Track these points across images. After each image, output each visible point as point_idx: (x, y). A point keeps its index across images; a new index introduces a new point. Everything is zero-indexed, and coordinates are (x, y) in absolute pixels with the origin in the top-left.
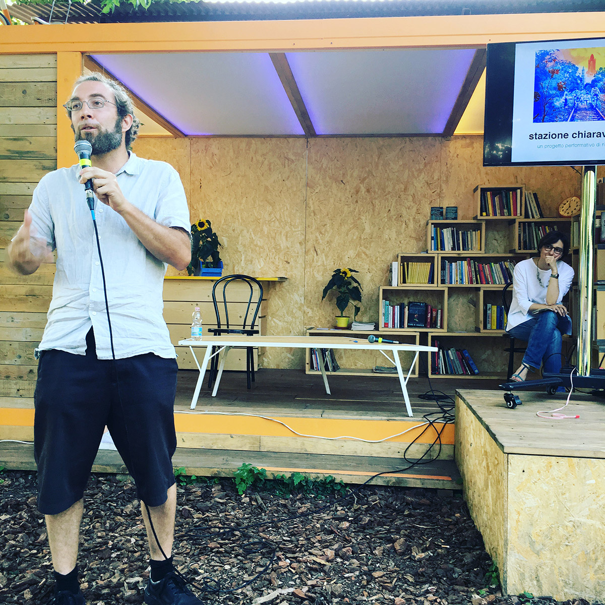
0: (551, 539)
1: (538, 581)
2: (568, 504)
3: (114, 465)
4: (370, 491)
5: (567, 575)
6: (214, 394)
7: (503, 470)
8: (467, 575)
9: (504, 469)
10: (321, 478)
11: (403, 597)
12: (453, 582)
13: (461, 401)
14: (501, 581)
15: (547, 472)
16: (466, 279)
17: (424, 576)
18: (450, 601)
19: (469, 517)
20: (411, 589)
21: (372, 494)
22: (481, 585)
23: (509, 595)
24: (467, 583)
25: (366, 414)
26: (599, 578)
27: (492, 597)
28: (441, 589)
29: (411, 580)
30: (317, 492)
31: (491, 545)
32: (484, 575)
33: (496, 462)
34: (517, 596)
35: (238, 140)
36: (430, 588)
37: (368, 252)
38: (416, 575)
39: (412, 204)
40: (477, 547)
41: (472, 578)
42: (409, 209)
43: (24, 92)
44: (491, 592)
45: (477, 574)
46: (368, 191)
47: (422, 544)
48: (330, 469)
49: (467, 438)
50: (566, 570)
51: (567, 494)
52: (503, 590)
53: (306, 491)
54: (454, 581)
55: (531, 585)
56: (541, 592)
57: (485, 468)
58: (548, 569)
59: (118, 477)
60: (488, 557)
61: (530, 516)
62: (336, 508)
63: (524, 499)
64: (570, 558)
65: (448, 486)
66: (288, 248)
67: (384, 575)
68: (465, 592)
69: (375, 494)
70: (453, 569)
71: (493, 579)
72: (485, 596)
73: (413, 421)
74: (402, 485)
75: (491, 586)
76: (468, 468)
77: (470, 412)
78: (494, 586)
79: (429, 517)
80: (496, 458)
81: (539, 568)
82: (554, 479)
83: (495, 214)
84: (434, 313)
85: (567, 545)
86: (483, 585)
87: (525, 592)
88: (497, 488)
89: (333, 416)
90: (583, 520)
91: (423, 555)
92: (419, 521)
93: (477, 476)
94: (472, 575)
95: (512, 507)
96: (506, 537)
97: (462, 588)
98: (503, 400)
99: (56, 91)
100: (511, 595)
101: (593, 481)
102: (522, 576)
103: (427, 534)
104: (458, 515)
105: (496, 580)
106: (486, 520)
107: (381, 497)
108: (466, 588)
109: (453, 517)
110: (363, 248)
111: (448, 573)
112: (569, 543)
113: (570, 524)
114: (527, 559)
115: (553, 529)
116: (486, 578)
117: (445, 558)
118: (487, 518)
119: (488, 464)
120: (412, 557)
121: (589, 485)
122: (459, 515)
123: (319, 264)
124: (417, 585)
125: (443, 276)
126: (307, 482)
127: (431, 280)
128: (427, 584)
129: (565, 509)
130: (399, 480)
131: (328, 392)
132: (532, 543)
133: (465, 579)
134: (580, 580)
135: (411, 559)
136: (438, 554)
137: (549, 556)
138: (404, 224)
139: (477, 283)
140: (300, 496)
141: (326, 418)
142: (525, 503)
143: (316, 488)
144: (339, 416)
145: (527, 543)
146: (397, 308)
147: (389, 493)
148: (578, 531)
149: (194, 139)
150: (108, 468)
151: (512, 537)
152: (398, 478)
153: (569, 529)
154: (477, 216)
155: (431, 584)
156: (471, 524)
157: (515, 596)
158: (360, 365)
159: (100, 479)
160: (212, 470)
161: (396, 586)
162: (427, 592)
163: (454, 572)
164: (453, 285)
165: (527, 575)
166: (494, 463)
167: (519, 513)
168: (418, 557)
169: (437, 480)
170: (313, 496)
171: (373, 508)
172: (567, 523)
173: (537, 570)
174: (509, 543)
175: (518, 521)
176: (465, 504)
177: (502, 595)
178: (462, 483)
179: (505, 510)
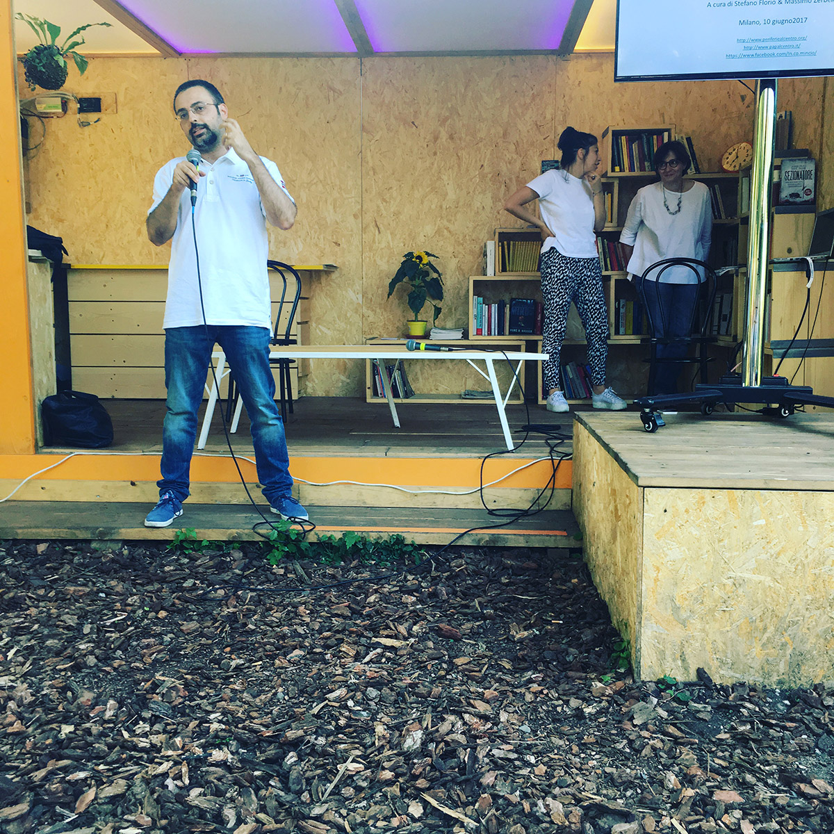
0: (702, 603)
1: (683, 661)
2: (728, 555)
3: (87, 528)
4: (454, 553)
5: (725, 652)
6: (233, 429)
7: (636, 510)
8: (587, 657)
9: (638, 508)
10: (385, 537)
11: (495, 690)
12: (565, 666)
13: (581, 427)
14: (633, 662)
15: (698, 510)
17: (526, 661)
18: (561, 692)
19: (591, 583)
20: (508, 678)
21: (456, 558)
22: (605, 669)
23: (643, 681)
24: (585, 667)
25: (449, 451)
26: (767, 654)
27: (620, 684)
28: (550, 677)
29: (508, 666)
30: (379, 558)
31: (620, 616)
32: (609, 656)
33: (628, 502)
34: (655, 682)
35: (258, 61)
36: (534, 676)
37: (452, 227)
38: (514, 660)
39: (515, 156)
40: (601, 621)
41: (593, 661)
42: (510, 163)
44: (619, 677)
45: (599, 655)
46: (451, 137)
47: (525, 620)
48: (397, 525)
49: (589, 477)
50: (721, 644)
51: (726, 541)
52: (635, 675)
53: (364, 556)
54: (568, 666)
55: (673, 666)
56: (687, 676)
57: (612, 513)
58: (697, 644)
59: (94, 545)
60: (616, 633)
61: (674, 572)
62: (405, 577)
63: (665, 549)
64: (728, 628)
65: (563, 543)
66: (337, 223)
67: (469, 663)
68: (582, 680)
69: (461, 557)
70: (567, 650)
71: (621, 662)
72: (610, 684)
73: (515, 458)
74: (500, 544)
75: (619, 671)
76: (589, 516)
77: (593, 439)
78: (622, 670)
79: (536, 584)
80: (627, 496)
81: (684, 642)
82: (707, 520)
83: (632, 169)
85: (724, 611)
86: (608, 669)
87: (665, 676)
88: (629, 537)
89: (402, 454)
90: (747, 575)
91: (526, 633)
92: (521, 590)
93: (601, 527)
94: (593, 656)
95: (648, 562)
96: (640, 603)
97: (579, 674)
98: (639, 423)
100: (645, 680)
101: (762, 522)
102: (662, 655)
103: (532, 607)
104: (574, 581)
105: (626, 662)
106: (613, 583)
107: (469, 561)
108: (584, 674)
109: (569, 584)
110: (445, 222)
111: (559, 655)
112: (727, 607)
113: (729, 582)
114: (668, 630)
115: (705, 589)
116: (611, 660)
117: (556, 637)
118: (615, 580)
119: (616, 507)
120: (510, 637)
121: (757, 526)
122: (576, 580)
123: (383, 245)
124: (516, 673)
126: (364, 544)
128: (530, 670)
129: (723, 561)
130: (495, 538)
131: (397, 423)
132: (676, 609)
133: (582, 663)
134: (741, 657)
135: (509, 640)
136: (547, 631)
137: (699, 626)
138: (503, 186)
139: (607, 270)
140: (355, 563)
141: (393, 457)
142: (666, 555)
143: (378, 553)
144: (410, 454)
145: (669, 610)
146: (494, 307)
147: (480, 555)
148: (740, 591)
149: (193, 60)
150: (77, 532)
151: (648, 602)
152: (493, 535)
153: (728, 588)
154: (607, 172)
155: (536, 670)
156: (592, 592)
157: (651, 682)
158: (442, 389)
159: (67, 548)
160: (230, 531)
161: (487, 675)
162: (530, 681)
163: (568, 654)
165: (668, 653)
166: (624, 504)
167: (658, 569)
168: (518, 636)
169: (547, 536)
170: (373, 562)
171: (457, 575)
172: (725, 581)
173: (682, 646)
174: (644, 611)
175: (656, 580)
176: (586, 566)
177: (634, 682)
178: (582, 539)
179: (639, 565)
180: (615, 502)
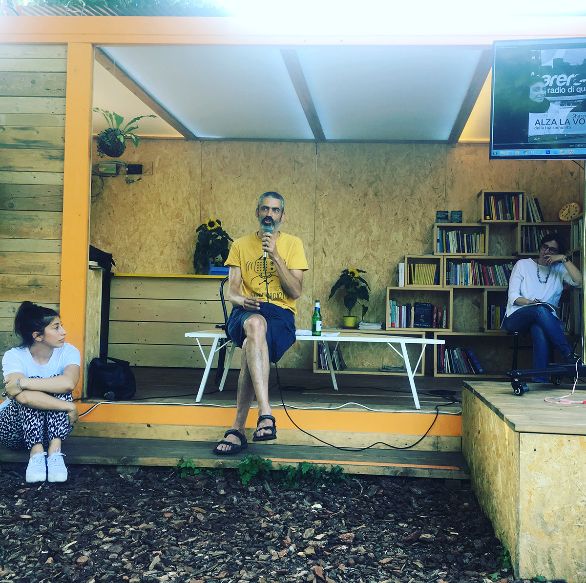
0: (563, 520)
1: (551, 563)
2: (581, 484)
3: (115, 457)
5: (580, 557)
6: (221, 389)
7: (514, 450)
8: (479, 560)
9: (516, 448)
10: (329, 469)
12: (463, 567)
14: (513, 564)
15: (559, 450)
16: (470, 281)
17: (433, 562)
19: (478, 505)
20: (421, 574)
22: (492, 569)
23: (521, 579)
24: (478, 568)
27: (504, 580)
28: (452, 575)
29: (420, 565)
31: (502, 530)
32: (495, 559)
33: (507, 443)
34: (530, 580)
35: (250, 143)
36: (440, 573)
37: (375, 254)
38: (425, 561)
39: (419, 208)
40: (487, 534)
41: (483, 563)
42: (415, 212)
43: (33, 82)
44: (503, 576)
45: (487, 558)
46: (376, 195)
48: (337, 460)
49: (475, 427)
50: (578, 551)
51: (579, 474)
52: (515, 574)
54: (465, 566)
55: (543, 568)
56: (554, 575)
57: (494, 453)
58: (561, 551)
59: (119, 469)
60: (499, 542)
61: (542, 496)
63: (535, 478)
64: (582, 540)
65: (456, 476)
67: (391, 562)
68: (476, 577)
70: (463, 554)
71: (504, 564)
72: (497, 580)
73: (421, 413)
74: (411, 475)
75: (503, 570)
76: (476, 456)
77: (478, 400)
78: (506, 570)
79: (438, 506)
80: (506, 440)
81: (551, 550)
82: (565, 458)
83: (498, 218)
84: (440, 314)
85: (579, 526)
86: (495, 569)
87: (537, 575)
88: (508, 470)
94: (483, 559)
95: (524, 488)
96: (518, 518)
97: (473, 573)
98: (511, 389)
99: (66, 81)
100: (523, 578)
102: (534, 559)
105: (508, 564)
106: (496, 505)
108: (477, 573)
109: (462, 506)
110: (371, 250)
111: (458, 558)
112: (581, 523)
113: (583, 504)
114: (539, 540)
115: (565, 509)
116: (497, 563)
119: (497, 448)
122: (467, 504)
123: (328, 264)
124: (426, 570)
125: (448, 277)
126: (314, 471)
127: (437, 282)
128: (438, 569)
129: (577, 488)
130: (407, 470)
131: (336, 387)
132: (544, 524)
133: (475, 564)
136: (447, 540)
137: (561, 537)
138: (410, 227)
139: (481, 284)
142: (536, 483)
145: (539, 525)
146: (404, 309)
149: (205, 142)
150: (108, 460)
151: (524, 518)
152: (406, 468)
153: (581, 509)
154: (481, 219)
155: (441, 569)
157: (527, 579)
158: (366, 364)
160: (217, 461)
161: (406, 572)
162: (438, 577)
163: (465, 560)
164: (458, 286)
165: (539, 557)
166: (504, 445)
167: (530, 493)
169: (445, 470)
172: (580, 504)
173: (550, 552)
174: (521, 525)
175: (530, 502)
176: (473, 493)
177: (514, 579)
178: (470, 473)
179: (517, 489)
180: (496, 444)
